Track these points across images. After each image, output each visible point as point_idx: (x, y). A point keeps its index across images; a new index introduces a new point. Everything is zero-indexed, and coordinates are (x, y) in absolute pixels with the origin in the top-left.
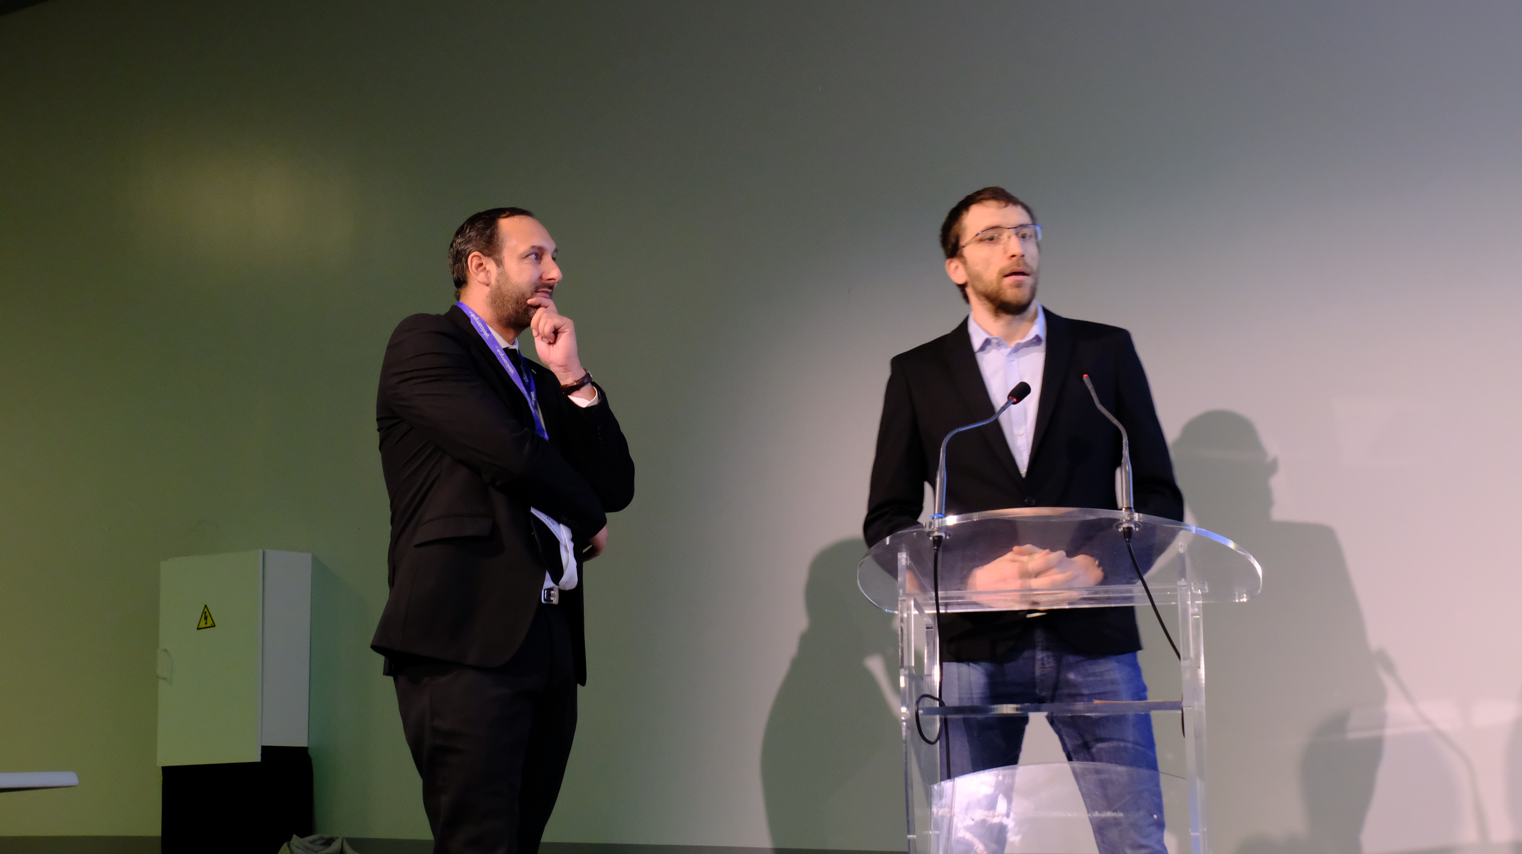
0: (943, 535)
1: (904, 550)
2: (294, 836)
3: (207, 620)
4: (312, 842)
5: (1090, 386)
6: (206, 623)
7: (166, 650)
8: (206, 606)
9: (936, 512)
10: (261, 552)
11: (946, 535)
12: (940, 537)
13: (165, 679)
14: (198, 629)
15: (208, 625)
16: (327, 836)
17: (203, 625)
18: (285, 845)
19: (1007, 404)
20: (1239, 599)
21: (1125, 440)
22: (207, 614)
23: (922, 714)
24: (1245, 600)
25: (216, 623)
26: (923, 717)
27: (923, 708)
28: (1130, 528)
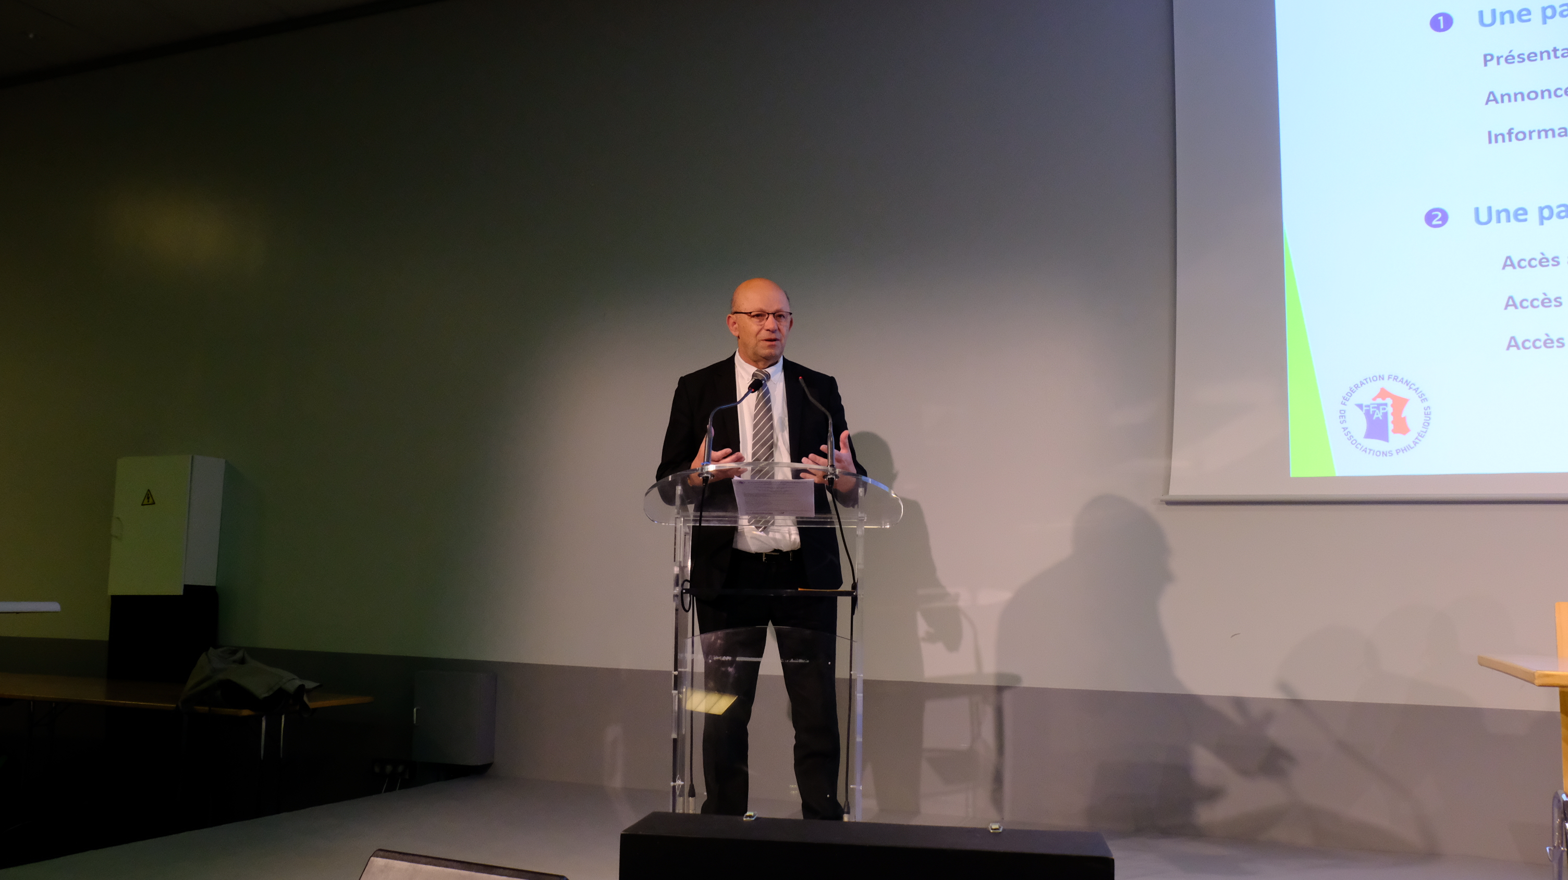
0: (710, 476)
1: (680, 484)
2: (211, 648)
3: (149, 499)
4: (223, 652)
5: (804, 385)
6: (148, 501)
7: (118, 518)
8: (149, 490)
9: (705, 461)
10: (190, 457)
13: (116, 537)
14: (142, 505)
15: (150, 502)
16: (233, 648)
17: (146, 502)
18: (204, 654)
19: (748, 392)
20: (885, 526)
21: (830, 421)
22: (150, 496)
23: (685, 593)
24: (888, 527)
25: (155, 501)
26: (684, 595)
27: (685, 589)
28: (832, 479)
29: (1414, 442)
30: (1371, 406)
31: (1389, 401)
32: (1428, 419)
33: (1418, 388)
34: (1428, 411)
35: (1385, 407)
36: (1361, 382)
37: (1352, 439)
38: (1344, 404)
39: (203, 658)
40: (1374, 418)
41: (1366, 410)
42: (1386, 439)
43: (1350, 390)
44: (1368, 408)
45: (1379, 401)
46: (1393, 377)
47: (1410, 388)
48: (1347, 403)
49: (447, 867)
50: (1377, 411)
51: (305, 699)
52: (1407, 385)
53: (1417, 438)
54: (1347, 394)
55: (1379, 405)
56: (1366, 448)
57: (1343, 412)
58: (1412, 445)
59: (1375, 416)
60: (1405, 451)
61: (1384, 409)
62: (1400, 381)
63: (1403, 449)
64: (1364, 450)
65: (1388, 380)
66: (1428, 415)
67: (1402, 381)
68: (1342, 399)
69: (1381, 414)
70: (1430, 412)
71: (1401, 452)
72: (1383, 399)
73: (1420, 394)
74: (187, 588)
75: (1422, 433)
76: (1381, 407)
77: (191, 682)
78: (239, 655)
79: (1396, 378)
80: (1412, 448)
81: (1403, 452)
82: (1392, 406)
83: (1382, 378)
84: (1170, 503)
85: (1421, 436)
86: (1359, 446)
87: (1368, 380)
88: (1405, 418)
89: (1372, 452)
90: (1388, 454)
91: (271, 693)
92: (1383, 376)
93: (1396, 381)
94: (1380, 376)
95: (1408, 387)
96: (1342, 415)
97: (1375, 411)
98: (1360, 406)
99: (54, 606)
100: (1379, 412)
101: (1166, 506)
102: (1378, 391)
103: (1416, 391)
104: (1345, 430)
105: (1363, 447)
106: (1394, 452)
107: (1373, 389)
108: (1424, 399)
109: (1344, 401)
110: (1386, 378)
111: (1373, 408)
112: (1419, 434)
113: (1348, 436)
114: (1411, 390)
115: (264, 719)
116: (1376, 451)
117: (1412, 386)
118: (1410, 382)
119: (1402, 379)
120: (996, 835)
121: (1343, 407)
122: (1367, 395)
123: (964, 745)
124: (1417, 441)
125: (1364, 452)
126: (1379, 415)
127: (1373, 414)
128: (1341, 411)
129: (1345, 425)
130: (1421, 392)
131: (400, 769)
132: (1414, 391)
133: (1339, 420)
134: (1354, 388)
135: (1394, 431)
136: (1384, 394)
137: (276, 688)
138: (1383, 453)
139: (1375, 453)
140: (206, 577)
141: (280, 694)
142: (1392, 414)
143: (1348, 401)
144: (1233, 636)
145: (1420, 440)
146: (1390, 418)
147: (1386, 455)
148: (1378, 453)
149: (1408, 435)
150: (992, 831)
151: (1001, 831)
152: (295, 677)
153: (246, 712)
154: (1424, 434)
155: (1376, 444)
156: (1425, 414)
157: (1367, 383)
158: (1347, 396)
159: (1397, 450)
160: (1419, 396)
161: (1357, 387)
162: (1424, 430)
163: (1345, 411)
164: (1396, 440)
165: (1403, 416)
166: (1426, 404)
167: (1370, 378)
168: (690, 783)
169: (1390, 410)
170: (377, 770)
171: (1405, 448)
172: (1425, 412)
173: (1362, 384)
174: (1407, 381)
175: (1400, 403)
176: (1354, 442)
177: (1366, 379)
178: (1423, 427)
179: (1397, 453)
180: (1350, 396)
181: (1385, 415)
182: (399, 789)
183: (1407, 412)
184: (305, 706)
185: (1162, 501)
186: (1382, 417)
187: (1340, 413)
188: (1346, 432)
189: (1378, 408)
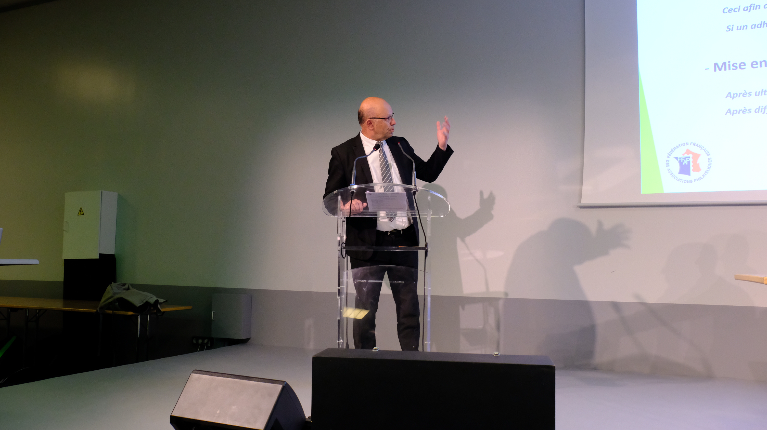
0: (354, 191)
1: (340, 195)
2: (113, 283)
3: (81, 212)
4: (118, 285)
5: (400, 146)
6: (81, 213)
7: (66, 222)
8: (81, 208)
10: (101, 191)
11: (355, 191)
12: (353, 191)
13: (66, 231)
14: (78, 215)
15: (82, 214)
16: (123, 283)
17: (80, 214)
18: (110, 285)
19: (373, 150)
20: (441, 216)
21: (414, 164)
22: (81, 210)
24: (443, 216)
25: (84, 213)
26: (342, 250)
27: (343, 247)
28: (415, 192)
29: (703, 175)
31: (691, 156)
32: (710, 164)
33: (705, 149)
34: (710, 160)
36: (677, 146)
37: (672, 175)
39: (109, 287)
40: (683, 164)
41: (679, 160)
42: (689, 174)
43: (672, 150)
44: (680, 159)
45: (686, 155)
46: (693, 144)
47: (701, 149)
48: (670, 157)
49: (228, 377)
50: (685, 161)
51: (159, 306)
52: (700, 147)
53: (704, 174)
54: (670, 152)
56: (679, 179)
57: (668, 161)
58: (702, 177)
59: (684, 163)
60: (698, 180)
61: (688, 159)
62: (696, 145)
63: (698, 179)
64: (678, 180)
65: (691, 145)
67: (697, 145)
68: (667, 155)
69: (687, 162)
70: (711, 161)
71: (697, 181)
72: (688, 155)
73: (706, 152)
74: (101, 255)
75: (707, 171)
76: (687, 159)
77: (103, 299)
78: (126, 286)
79: (694, 144)
80: (702, 179)
81: (698, 181)
82: (692, 158)
83: (687, 144)
84: (582, 207)
85: (706, 173)
86: (675, 178)
87: (681, 145)
88: (699, 164)
89: (682, 181)
90: (690, 182)
91: (142, 304)
92: (688, 143)
93: (695, 145)
95: (700, 148)
96: (667, 163)
97: (684, 161)
98: (676, 158)
99: (36, 262)
100: (686, 161)
101: (579, 209)
102: (685, 151)
103: (704, 150)
104: (669, 170)
105: (677, 178)
106: (693, 181)
107: (683, 150)
108: (708, 154)
109: (668, 156)
110: (689, 144)
111: (683, 159)
112: (705, 171)
113: (670, 173)
114: (702, 150)
115: (139, 317)
116: (684, 181)
117: (703, 148)
118: (701, 146)
119: (698, 144)
120: (497, 357)
121: (668, 159)
122: (680, 153)
123: (480, 327)
124: (704, 175)
126: (686, 162)
127: (683, 163)
128: (666, 161)
129: (668, 168)
130: (707, 151)
131: (206, 341)
132: (703, 150)
133: (666, 165)
134: (673, 149)
135: (693, 171)
136: (688, 152)
137: (144, 301)
138: (688, 181)
139: (683, 182)
140: (110, 250)
141: (147, 304)
142: (692, 162)
143: (670, 156)
144: (612, 272)
145: (706, 175)
146: (691, 164)
147: (689, 182)
148: (685, 181)
149: (700, 172)
150: (495, 355)
151: (499, 355)
152: (154, 296)
153: (130, 313)
154: (708, 171)
155: (684, 177)
156: (709, 162)
157: (680, 147)
158: (670, 153)
159: (694, 180)
160: (706, 153)
161: (675, 149)
162: (708, 170)
163: (669, 161)
164: (694, 175)
165: (698, 163)
166: (709, 157)
167: (681, 144)
168: (346, 342)
169: (691, 160)
170: (194, 342)
171: (698, 178)
172: (709, 161)
173: (677, 147)
174: (700, 145)
175: (696, 156)
176: (673, 176)
177: (679, 145)
178: (707, 168)
179: (695, 181)
180: (672, 154)
181: (689, 162)
182: (206, 350)
183: (699, 161)
184: (159, 310)
185: (577, 206)
186: (687, 163)
187: (666, 162)
188: (669, 171)
189: (685, 159)
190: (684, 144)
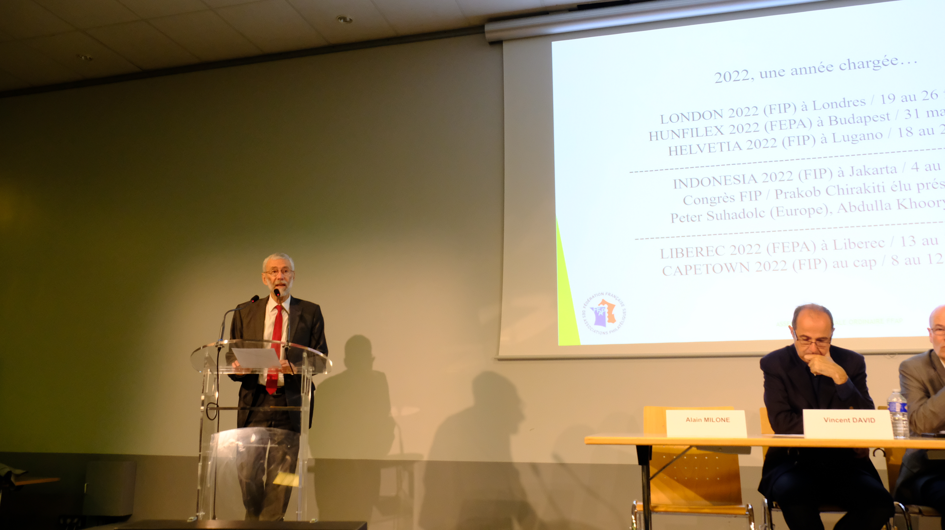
1: (207, 351)
9: (220, 338)
12: (220, 347)
26: (208, 411)
27: (210, 407)
28: (287, 348)
29: (618, 327)
30: (598, 309)
31: (606, 306)
32: (625, 315)
33: (620, 299)
35: (604, 309)
36: (593, 296)
37: (588, 326)
38: (585, 308)
40: (599, 315)
42: (604, 325)
44: (596, 310)
45: (601, 306)
46: (608, 294)
47: (616, 299)
48: (586, 307)
50: (600, 311)
51: (13, 479)
53: (619, 325)
54: (586, 302)
55: (601, 308)
58: (617, 328)
60: (613, 332)
61: (604, 310)
63: (613, 330)
66: (624, 313)
68: (583, 305)
70: (626, 312)
72: (603, 305)
76: (602, 309)
79: (609, 294)
80: (617, 330)
82: (608, 308)
83: (602, 294)
84: (500, 360)
86: (592, 329)
87: (596, 295)
88: (613, 315)
89: (598, 332)
90: (606, 333)
93: (610, 296)
94: (602, 293)
98: (592, 309)
101: (497, 361)
102: (601, 301)
103: (619, 301)
105: (594, 329)
107: (599, 300)
108: (623, 305)
109: (585, 306)
110: (605, 294)
111: (599, 309)
112: (620, 323)
113: (587, 324)
116: (600, 332)
117: (617, 298)
118: (616, 296)
119: (612, 295)
122: (595, 303)
123: (393, 494)
124: (619, 326)
125: (594, 332)
126: (601, 313)
127: (598, 313)
129: (585, 318)
130: (621, 301)
131: (76, 520)
133: (582, 316)
134: (589, 299)
135: (609, 321)
136: (604, 302)
138: (603, 333)
142: (608, 313)
146: (607, 315)
147: (605, 334)
149: (615, 323)
152: (7, 467)
154: (623, 323)
155: (600, 328)
158: (586, 304)
159: (609, 331)
160: (620, 304)
162: (623, 321)
163: (585, 311)
164: (609, 326)
165: (613, 313)
166: (624, 308)
168: (213, 514)
169: (606, 310)
170: (62, 522)
173: (593, 297)
174: (614, 296)
175: (611, 307)
178: (622, 319)
179: (610, 333)
180: (588, 304)
181: (604, 313)
183: (615, 312)
184: (12, 484)
185: (495, 359)
186: (603, 314)
187: (583, 312)
188: (585, 322)
189: (601, 310)
190: (599, 294)
